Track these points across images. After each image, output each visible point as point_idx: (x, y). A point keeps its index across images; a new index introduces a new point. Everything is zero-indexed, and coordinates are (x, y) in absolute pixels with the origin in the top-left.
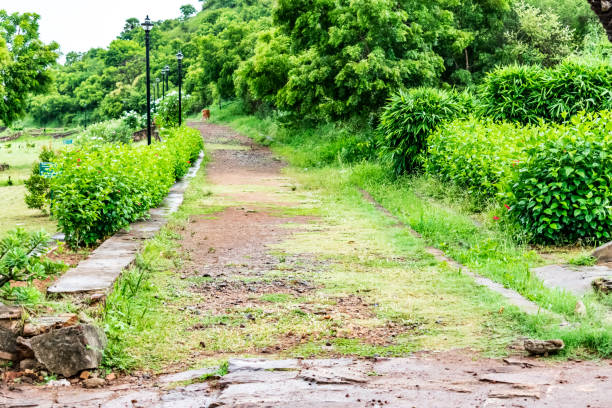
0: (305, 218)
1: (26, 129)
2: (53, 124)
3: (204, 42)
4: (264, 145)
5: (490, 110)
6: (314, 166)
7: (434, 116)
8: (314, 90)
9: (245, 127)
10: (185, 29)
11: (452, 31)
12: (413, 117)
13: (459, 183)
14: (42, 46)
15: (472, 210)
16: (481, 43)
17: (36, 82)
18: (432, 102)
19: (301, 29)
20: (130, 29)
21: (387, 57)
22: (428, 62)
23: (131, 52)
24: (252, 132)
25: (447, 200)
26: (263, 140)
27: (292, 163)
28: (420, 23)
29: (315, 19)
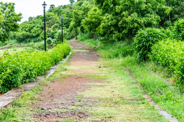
0: (100, 80)
1: (14, 44)
2: (24, 42)
3: (75, 12)
4: (95, 50)
5: (176, 36)
6: (111, 58)
7: (155, 39)
8: (110, 29)
9: (89, 43)
10: (71, 8)
11: (164, 7)
12: (147, 39)
13: (163, 65)
14: (16, 14)
15: (167, 76)
16: (175, 11)
17: (13, 28)
18: (154, 33)
19: (105, 6)
20: (51, 8)
21: (138, 16)
22: (154, 18)
23: (51, 17)
24: (91, 45)
25: (157, 72)
26: (94, 48)
27: (103, 56)
28: (151, 4)
29: (110, 2)
